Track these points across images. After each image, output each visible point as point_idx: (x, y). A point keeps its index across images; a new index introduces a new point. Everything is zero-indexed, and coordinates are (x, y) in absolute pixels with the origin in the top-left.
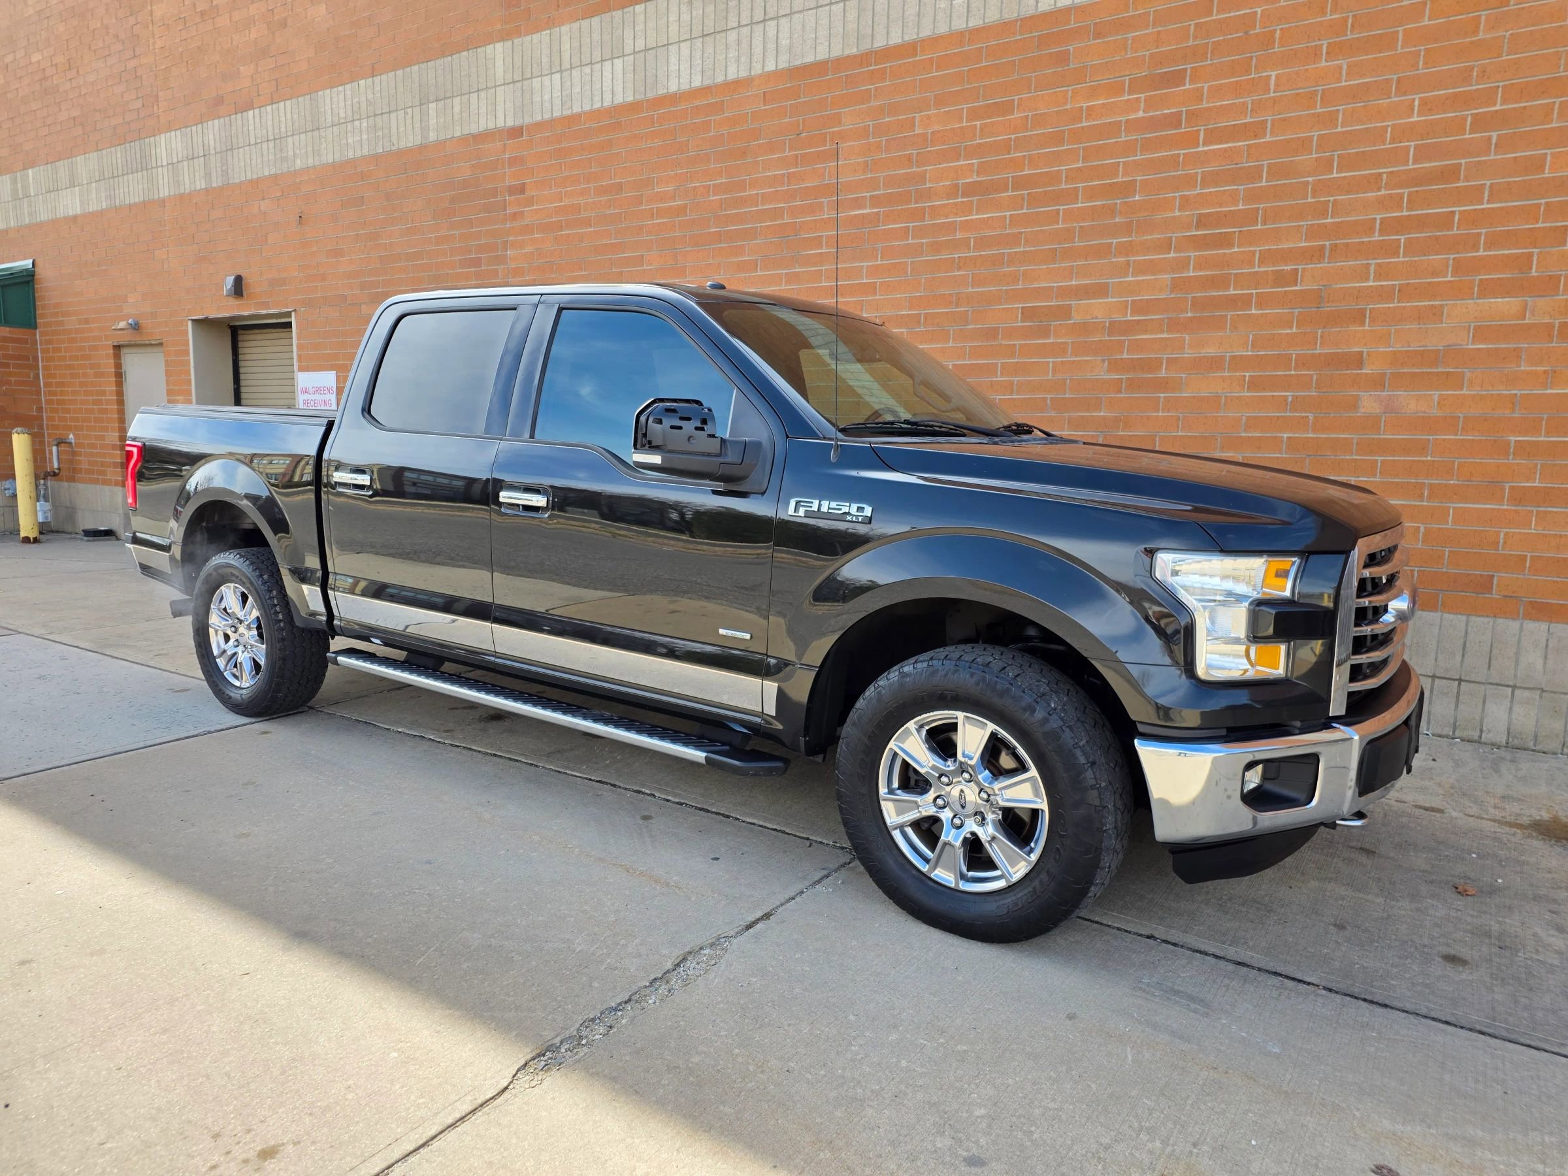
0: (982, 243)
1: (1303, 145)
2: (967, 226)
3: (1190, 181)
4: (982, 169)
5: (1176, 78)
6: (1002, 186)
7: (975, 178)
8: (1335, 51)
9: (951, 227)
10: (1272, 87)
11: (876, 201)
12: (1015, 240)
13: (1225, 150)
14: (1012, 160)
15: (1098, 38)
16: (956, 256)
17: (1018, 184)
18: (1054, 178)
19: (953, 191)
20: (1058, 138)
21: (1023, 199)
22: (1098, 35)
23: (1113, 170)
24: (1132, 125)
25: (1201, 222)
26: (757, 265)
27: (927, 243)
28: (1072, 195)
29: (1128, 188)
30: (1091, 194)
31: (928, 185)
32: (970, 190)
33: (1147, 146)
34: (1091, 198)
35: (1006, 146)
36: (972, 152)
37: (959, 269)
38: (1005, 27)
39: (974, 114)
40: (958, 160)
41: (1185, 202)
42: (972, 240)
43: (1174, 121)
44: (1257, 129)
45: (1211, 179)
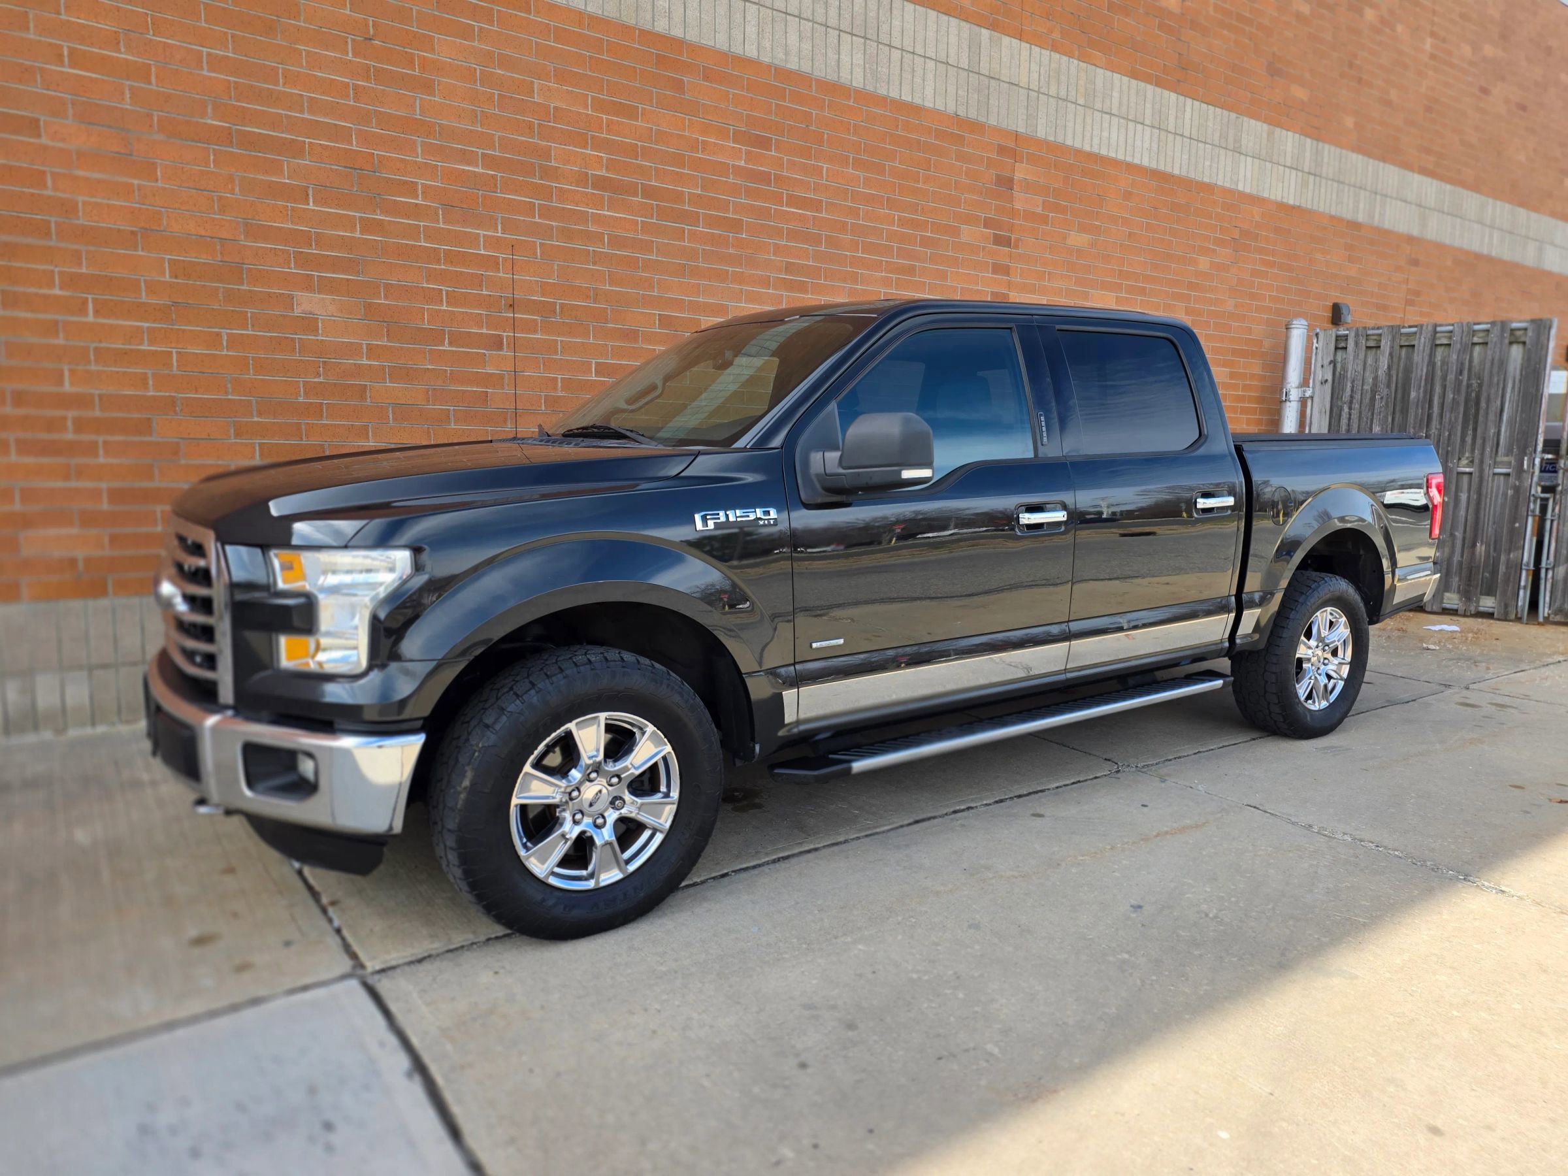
0: (616, 241)
1: (843, 227)
2: (598, 219)
3: (778, 232)
4: (611, 165)
5: (764, 143)
6: (631, 190)
7: (603, 173)
8: (858, 164)
9: (583, 217)
10: (824, 175)
11: (489, 161)
12: (646, 246)
13: (800, 215)
14: (640, 166)
15: (707, 81)
16: (591, 249)
17: (649, 192)
18: (678, 197)
19: (582, 179)
20: (678, 160)
21: (653, 209)
22: (706, 78)
23: (725, 206)
24: (738, 171)
25: (789, 268)
26: (308, 195)
27: (557, 227)
28: (693, 218)
29: (736, 225)
30: (712, 222)
31: (553, 164)
32: (601, 183)
33: (749, 193)
34: (710, 226)
35: (632, 151)
36: (599, 144)
37: (595, 263)
38: (626, 30)
39: (599, 105)
40: (585, 147)
41: (777, 249)
42: (606, 236)
43: (765, 178)
44: (816, 205)
45: (793, 235)
